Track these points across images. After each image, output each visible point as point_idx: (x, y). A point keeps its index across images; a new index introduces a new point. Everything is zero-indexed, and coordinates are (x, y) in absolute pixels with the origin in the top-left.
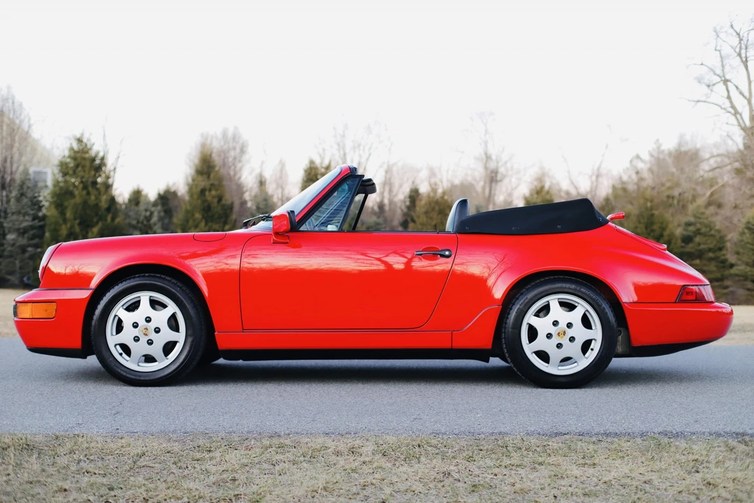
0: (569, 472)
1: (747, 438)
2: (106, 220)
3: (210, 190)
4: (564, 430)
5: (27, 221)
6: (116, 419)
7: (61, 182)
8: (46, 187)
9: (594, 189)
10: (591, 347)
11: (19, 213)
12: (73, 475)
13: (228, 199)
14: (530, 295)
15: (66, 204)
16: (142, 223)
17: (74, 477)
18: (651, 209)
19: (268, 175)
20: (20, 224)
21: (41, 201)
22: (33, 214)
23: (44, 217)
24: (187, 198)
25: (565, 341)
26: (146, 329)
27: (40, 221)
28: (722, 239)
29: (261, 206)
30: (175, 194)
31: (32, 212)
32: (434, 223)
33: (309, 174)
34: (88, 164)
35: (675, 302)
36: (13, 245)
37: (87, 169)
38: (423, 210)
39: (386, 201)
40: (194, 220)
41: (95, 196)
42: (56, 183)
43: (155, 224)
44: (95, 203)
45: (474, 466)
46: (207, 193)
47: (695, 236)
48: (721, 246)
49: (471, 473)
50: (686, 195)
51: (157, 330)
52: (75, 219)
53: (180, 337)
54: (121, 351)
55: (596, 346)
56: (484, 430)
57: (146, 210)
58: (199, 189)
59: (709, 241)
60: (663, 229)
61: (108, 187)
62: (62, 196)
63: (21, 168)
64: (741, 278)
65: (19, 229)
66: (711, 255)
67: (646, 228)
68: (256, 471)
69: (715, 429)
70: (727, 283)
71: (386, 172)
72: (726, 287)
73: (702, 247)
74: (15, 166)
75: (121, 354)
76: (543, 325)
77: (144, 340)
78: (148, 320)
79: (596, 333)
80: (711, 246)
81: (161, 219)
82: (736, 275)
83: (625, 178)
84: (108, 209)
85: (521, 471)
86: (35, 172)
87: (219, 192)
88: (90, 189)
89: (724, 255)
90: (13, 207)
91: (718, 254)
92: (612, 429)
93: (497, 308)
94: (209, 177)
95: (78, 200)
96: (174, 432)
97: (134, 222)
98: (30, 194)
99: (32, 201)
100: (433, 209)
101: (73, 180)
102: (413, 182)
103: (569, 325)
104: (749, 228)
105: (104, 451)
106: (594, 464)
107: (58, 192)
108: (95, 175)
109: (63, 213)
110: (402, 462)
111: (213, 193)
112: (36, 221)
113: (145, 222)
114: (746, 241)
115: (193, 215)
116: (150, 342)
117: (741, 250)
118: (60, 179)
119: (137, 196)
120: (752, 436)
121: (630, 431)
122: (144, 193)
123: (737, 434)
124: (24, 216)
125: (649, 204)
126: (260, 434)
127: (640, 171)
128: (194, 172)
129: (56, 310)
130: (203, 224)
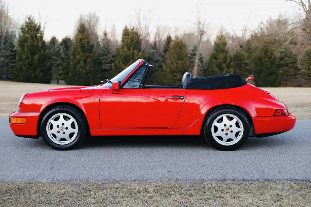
0: (228, 202)
1: (298, 182)
2: (41, 52)
3: (84, 39)
4: (227, 178)
5: (9, 52)
6: (52, 172)
7: (22, 36)
8: (16, 38)
9: (243, 36)
10: (239, 134)
11: (5, 49)
12: (38, 204)
13: (91, 43)
14: (215, 114)
15: (25, 45)
16: (56, 53)
17: (38, 205)
18: (267, 46)
19: (108, 31)
20: (6, 54)
21: (14, 44)
22: (11, 49)
23: (15, 51)
24: (75, 41)
25: (229, 132)
26: (62, 128)
27: (14, 52)
28: (296, 59)
29: (105, 46)
30: (69, 39)
31: (10, 49)
32: (177, 52)
33: (125, 32)
34: (33, 28)
35: (273, 116)
36: (3, 62)
37: (33, 31)
38: (173, 47)
40: (78, 52)
41: (37, 42)
42: (20, 37)
43: (62, 53)
44: (37, 44)
45: (192, 199)
46: (83, 40)
47: (285, 57)
48: (296, 61)
49: (191, 203)
50: (281, 40)
51: (67, 128)
52: (28, 51)
53: (76, 131)
54: (52, 136)
55: (241, 134)
56: (196, 178)
57: (58, 48)
58: (79, 39)
59: (291, 59)
60: (272, 54)
61: (42, 38)
62: (23, 41)
63: (5, 30)
64: (303, 75)
65: (5, 56)
66: (291, 65)
67: (265, 54)
68: (108, 202)
69: (286, 177)
70: (297, 77)
71: (157, 29)
72: (297, 78)
73: (287, 62)
74: (3, 29)
75: (52, 138)
76: (220, 126)
77: (61, 132)
79: (241, 129)
80: (291, 61)
81: (64, 51)
82: (301, 73)
83: (256, 32)
84: (42, 47)
85: (210, 201)
86: (11, 31)
87: (88, 40)
88: (34, 39)
89: (296, 65)
90: (3, 47)
91: (294, 65)
92: (246, 178)
93: (202, 119)
94: (83, 34)
95: (29, 43)
96: (75, 180)
97: (53, 53)
98: (9, 41)
99: (10, 44)
100: (177, 47)
101: (27, 35)
103: (231, 126)
104: (307, 54)
105: (49, 192)
106: (238, 197)
107: (21, 40)
108: (36, 33)
109: (23, 49)
110: (164, 197)
111: (86, 40)
112: (12, 52)
113: (58, 53)
114: (306, 59)
115: (77, 49)
116: (64, 133)
117: (304, 63)
119: (54, 40)
120: (300, 180)
121: (253, 178)
122: (56, 39)
123: (295, 180)
124: (7, 50)
125: (266, 44)
126: (109, 181)
127: (263, 29)
128: (77, 31)
129: (26, 120)
130: (81, 53)
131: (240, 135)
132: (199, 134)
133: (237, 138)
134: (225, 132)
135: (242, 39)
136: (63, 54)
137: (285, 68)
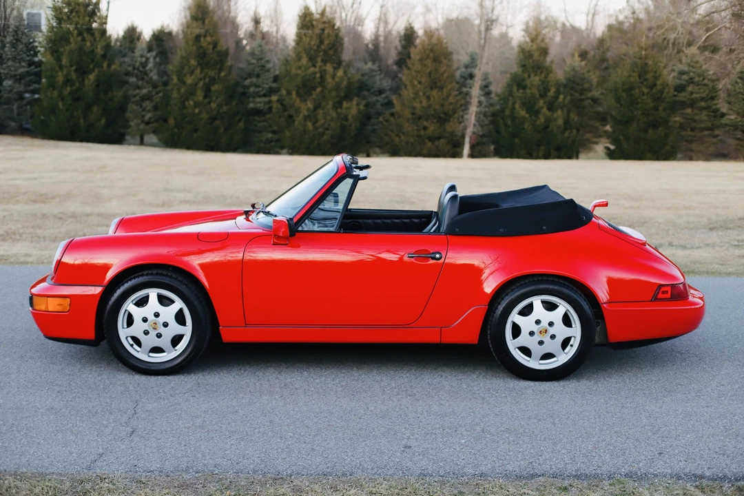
1: (705, 482)
2: (102, 67)
3: (205, 36)
5: (23, 67)
6: (133, 444)
7: (56, 28)
8: (41, 31)
9: (590, 27)
10: (571, 343)
11: (14, 59)
13: (222, 46)
14: (514, 296)
15: (62, 50)
16: (138, 69)
18: (646, 58)
19: (262, 12)
20: (16, 71)
21: (37, 47)
22: (29, 61)
23: (40, 63)
24: (181, 36)
25: (547, 339)
26: (155, 323)
27: (36, 67)
28: (714, 90)
29: (256, 53)
30: (170, 33)
31: (28, 58)
32: (428, 70)
33: (305, 20)
34: (82, 10)
35: (651, 301)
36: (10, 91)
37: (81, 15)
38: (418, 57)
39: (381, 32)
40: (190, 67)
41: (91, 42)
42: (51, 28)
43: (151, 71)
44: (91, 49)
46: (202, 39)
47: (688, 86)
48: (714, 94)
50: (681, 40)
51: (166, 325)
52: (71, 66)
53: (187, 330)
54: (132, 342)
55: (576, 343)
57: (142, 56)
58: (194, 35)
59: (701, 91)
60: (656, 78)
61: (104, 32)
62: (58, 40)
63: (15, 13)
64: (731, 128)
65: (15, 76)
66: (703, 104)
67: (640, 77)
69: (676, 470)
70: (716, 132)
71: (382, 7)
72: (717, 136)
73: (695, 95)
74: (9, 10)
75: (132, 345)
76: (526, 323)
77: (153, 333)
79: (576, 331)
80: (704, 95)
81: (156, 65)
82: (726, 125)
83: (621, 18)
84: (104, 56)
86: (28, 14)
87: (214, 38)
88: (85, 35)
89: (715, 104)
90: (9, 53)
91: (710, 103)
93: (484, 307)
94: (203, 23)
95: (73, 46)
97: (130, 69)
98: (25, 40)
99: (27, 47)
100: (428, 56)
101: (68, 26)
102: (408, 21)
103: (551, 324)
104: (740, 78)
107: (53, 37)
108: (90, 20)
109: (58, 59)
111: (209, 39)
112: (33, 67)
113: (141, 69)
114: (738, 90)
115: (189, 62)
116: (159, 336)
117: (733, 100)
118: (55, 24)
119: (132, 35)
120: (709, 479)
121: (599, 472)
122: (138, 30)
123: (695, 476)
124: (20, 63)
125: (644, 53)
126: (264, 475)
127: (637, 12)
128: (189, 18)
129: (70, 305)
130: (198, 71)
131: (572, 346)
133: (566, 351)
134: (537, 338)
135: (585, 34)
136: (155, 71)
137: (689, 111)
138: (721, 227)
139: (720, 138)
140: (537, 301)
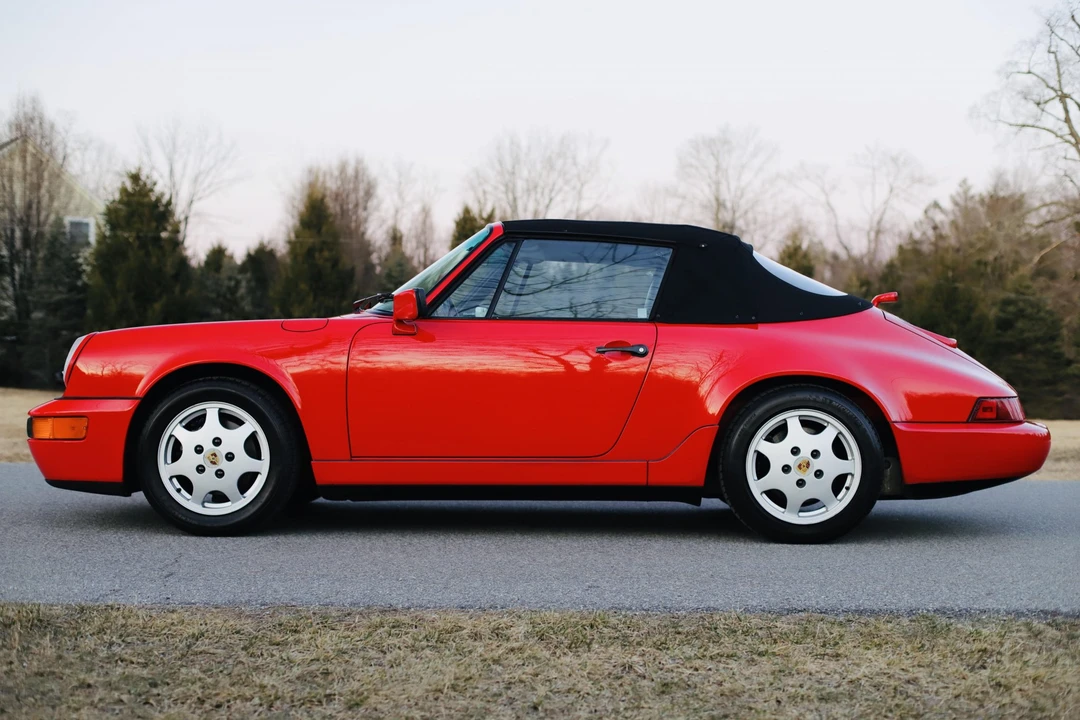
0: (800, 666)
1: (1060, 619)
2: (173, 292)
3: (321, 250)
4: (795, 604)
5: (60, 292)
6: (167, 584)
7: (109, 237)
8: (88, 244)
9: (872, 250)
10: (847, 485)
11: (49, 281)
12: (101, 664)
13: (346, 262)
14: (759, 411)
15: (116, 268)
16: (224, 296)
17: (102, 667)
18: (954, 280)
19: (405, 227)
20: (50, 297)
21: (81, 265)
22: (69, 283)
23: (85, 288)
24: (288, 260)
25: (809, 477)
26: (215, 455)
27: (79, 293)
28: (1056, 325)
29: (394, 274)
30: (271, 254)
31: (67, 280)
33: (463, 228)
34: (147, 211)
35: (967, 422)
36: (41, 327)
37: (145, 219)
40: (299, 294)
41: (158, 257)
42: (102, 239)
43: (243, 298)
44: (157, 267)
45: (667, 657)
46: (317, 255)
47: (1017, 320)
48: (1054, 334)
49: (661, 666)
50: (1004, 261)
51: (230, 457)
52: (129, 290)
53: (263, 466)
54: (178, 486)
55: (853, 484)
56: (685, 604)
57: (230, 279)
58: (305, 249)
59: (1036, 328)
60: (971, 309)
61: (176, 244)
62: (110, 254)
63: (52, 217)
65: (49, 304)
66: (1039, 346)
67: (946, 308)
68: (358, 661)
69: (1015, 605)
73: (1026, 335)
74: (43, 214)
75: (179, 491)
76: (777, 453)
77: (211, 470)
78: (217, 442)
79: (854, 465)
80: (1040, 334)
81: (251, 291)
82: (1075, 376)
83: (917, 235)
84: (176, 277)
85: (733, 665)
86: (71, 222)
87: (334, 253)
88: (150, 248)
89: (1057, 347)
90: (41, 273)
91: (1050, 345)
92: (868, 604)
93: (712, 430)
94: (319, 231)
95: (133, 263)
96: (248, 602)
97: (213, 295)
98: (64, 255)
99: (67, 264)
101: (126, 235)
103: (815, 454)
105: (147, 630)
106: (838, 655)
107: (104, 251)
108: (157, 228)
109: (111, 282)
110: (566, 650)
111: (326, 254)
112: (74, 293)
113: (228, 296)
115: (297, 286)
116: (220, 474)
118: (108, 233)
119: (218, 255)
120: (1067, 615)
121: (893, 607)
122: (228, 253)
123: (1046, 613)
124: (56, 286)
125: (950, 274)
126: (369, 607)
127: (939, 225)
128: (298, 224)
129: (87, 428)
130: (311, 299)
131: (848, 488)
132: (702, 484)
133: (839, 497)
134: (795, 475)
135: (866, 261)
136: (249, 299)
137: (1019, 356)
138: (1073, 457)
139: (1067, 396)
140: (793, 419)
